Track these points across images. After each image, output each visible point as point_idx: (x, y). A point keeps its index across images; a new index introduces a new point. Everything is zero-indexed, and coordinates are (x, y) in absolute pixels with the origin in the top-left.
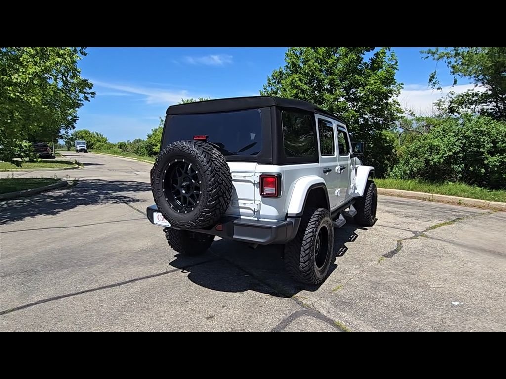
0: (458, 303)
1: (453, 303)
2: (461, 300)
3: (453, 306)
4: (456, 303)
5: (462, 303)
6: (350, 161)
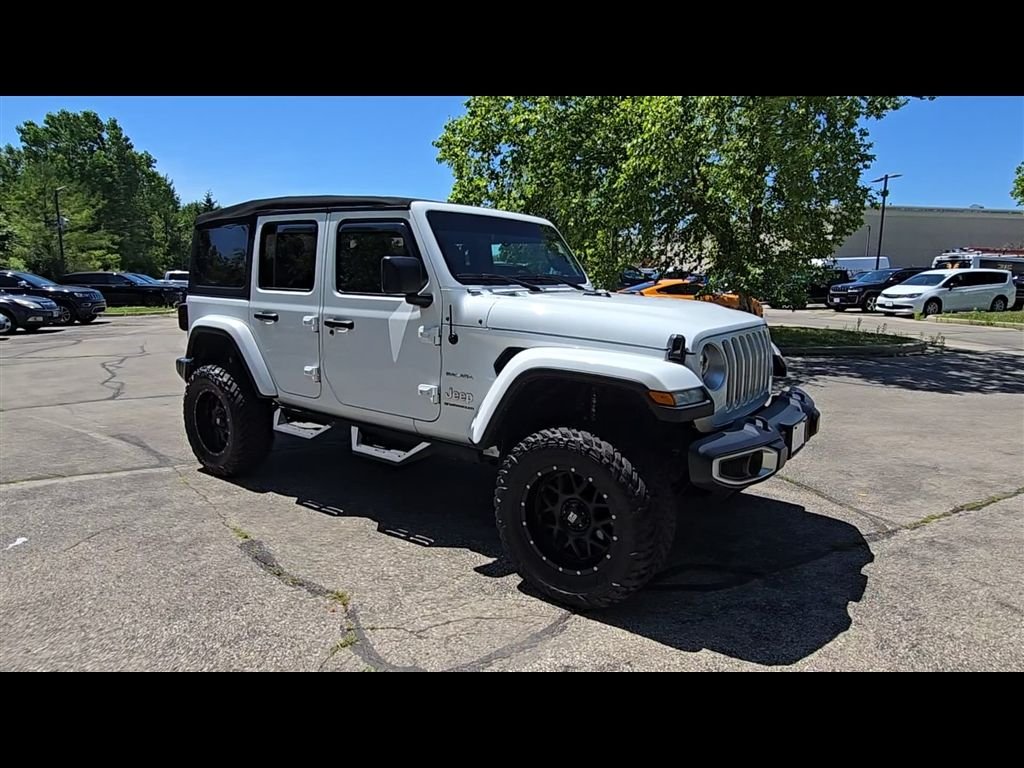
0: (16, 543)
1: (25, 539)
2: (17, 549)
3: (23, 535)
4: (20, 541)
5: (11, 546)
6: (415, 313)
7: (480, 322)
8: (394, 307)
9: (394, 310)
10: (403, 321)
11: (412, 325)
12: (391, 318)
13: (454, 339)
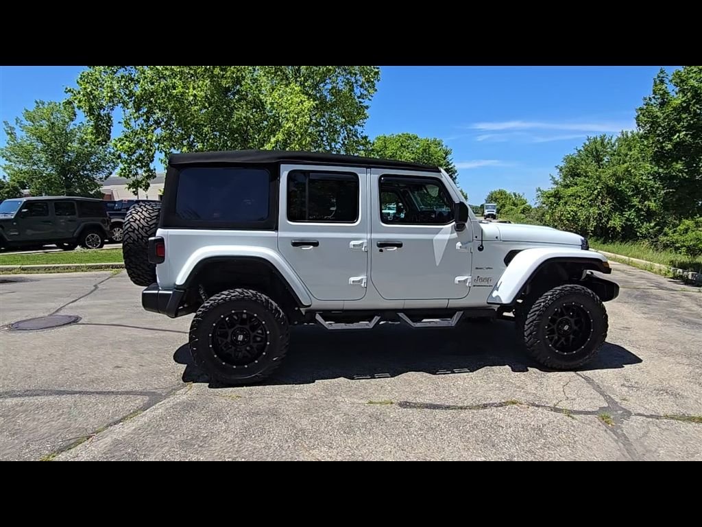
6: (453, 235)
7: (497, 238)
8: (437, 232)
9: (437, 233)
10: (445, 240)
11: (451, 242)
12: (435, 238)
13: (481, 249)
